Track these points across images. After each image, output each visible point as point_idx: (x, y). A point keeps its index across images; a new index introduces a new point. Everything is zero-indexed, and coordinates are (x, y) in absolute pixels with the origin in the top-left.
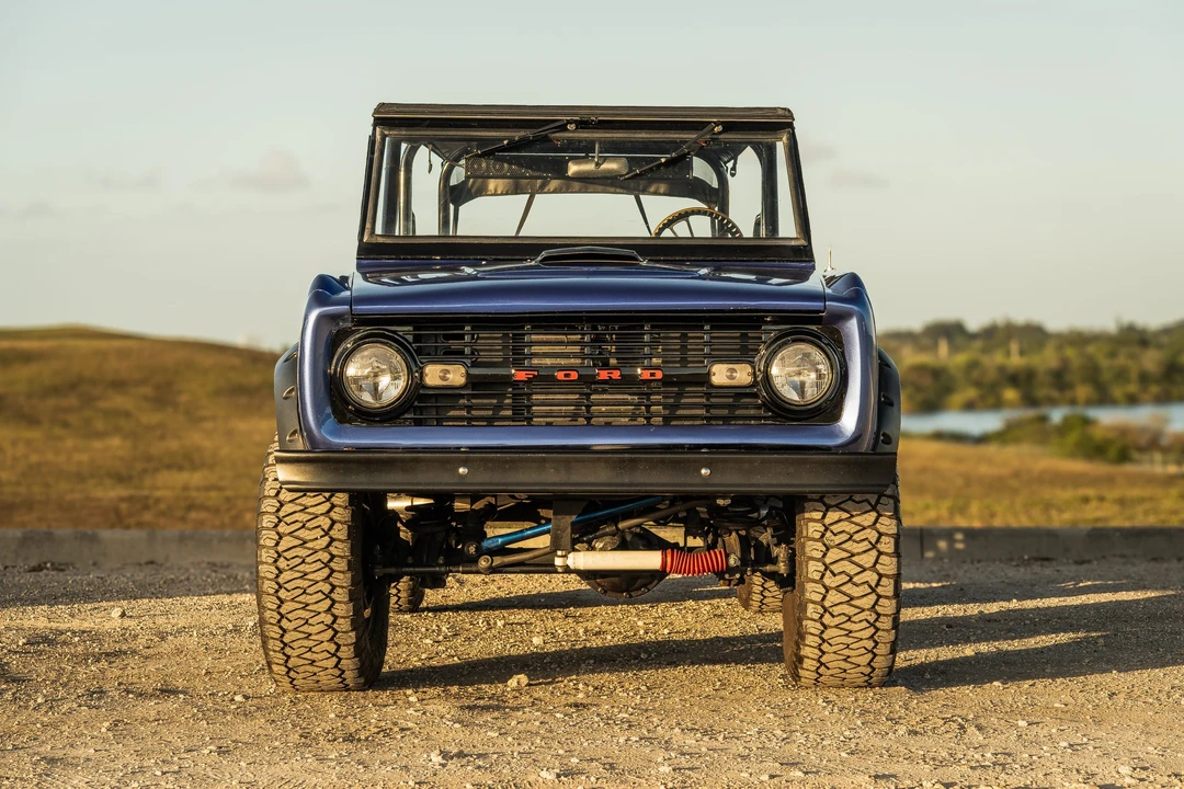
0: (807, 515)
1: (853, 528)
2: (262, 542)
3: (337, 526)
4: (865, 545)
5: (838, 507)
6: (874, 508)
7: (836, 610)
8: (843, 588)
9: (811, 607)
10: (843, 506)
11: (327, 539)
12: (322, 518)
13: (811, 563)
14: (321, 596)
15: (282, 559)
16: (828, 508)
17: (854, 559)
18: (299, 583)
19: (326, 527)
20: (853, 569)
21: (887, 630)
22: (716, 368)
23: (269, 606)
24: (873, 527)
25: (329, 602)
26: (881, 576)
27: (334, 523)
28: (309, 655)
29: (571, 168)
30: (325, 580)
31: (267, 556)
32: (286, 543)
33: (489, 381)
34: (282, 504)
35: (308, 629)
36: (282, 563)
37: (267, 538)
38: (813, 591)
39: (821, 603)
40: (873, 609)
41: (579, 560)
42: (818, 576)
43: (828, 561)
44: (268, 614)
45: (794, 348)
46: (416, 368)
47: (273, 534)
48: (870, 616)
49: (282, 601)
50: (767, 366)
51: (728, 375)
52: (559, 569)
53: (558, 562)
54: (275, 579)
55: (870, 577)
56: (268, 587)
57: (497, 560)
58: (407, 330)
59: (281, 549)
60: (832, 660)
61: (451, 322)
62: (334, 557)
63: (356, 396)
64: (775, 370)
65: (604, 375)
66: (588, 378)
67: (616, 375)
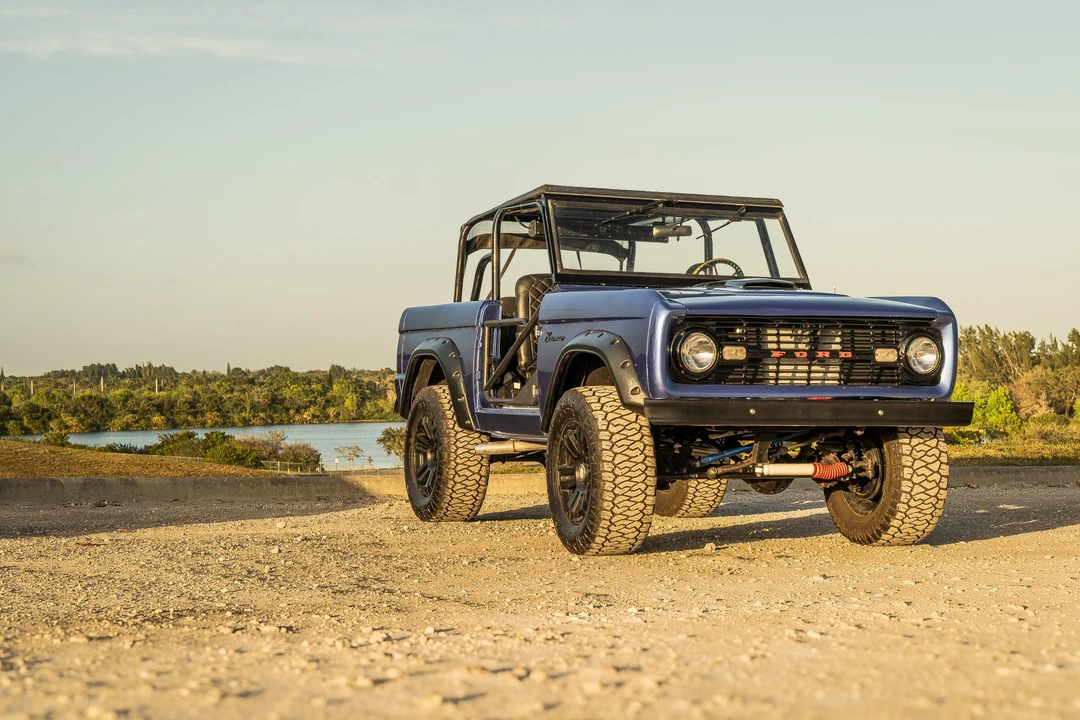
0: (900, 441)
1: (927, 448)
2: (603, 458)
3: (647, 448)
4: (933, 458)
5: (916, 435)
6: (935, 437)
7: (917, 497)
8: (922, 484)
9: (904, 494)
10: (919, 435)
11: (643, 456)
12: (638, 443)
13: (906, 469)
14: (639, 492)
16: (911, 436)
17: (928, 466)
18: (628, 484)
19: (642, 449)
20: (928, 472)
21: (940, 509)
22: (878, 352)
23: (608, 498)
24: (936, 447)
25: (644, 495)
26: (942, 476)
27: (645, 446)
28: (623, 531)
29: (655, 231)
30: (643, 482)
31: (607, 467)
32: (619, 459)
33: (758, 357)
34: (612, 434)
35: (628, 513)
36: (617, 471)
37: (607, 456)
38: (905, 486)
39: (909, 493)
40: (936, 496)
41: (771, 469)
42: (909, 477)
43: (915, 468)
44: (605, 504)
45: (920, 339)
46: (720, 348)
47: (610, 453)
48: (933, 500)
49: (616, 495)
50: (906, 350)
51: (884, 355)
52: (758, 475)
53: (758, 470)
54: (613, 482)
55: (936, 477)
56: (608, 486)
57: (720, 470)
58: (713, 325)
59: (616, 462)
60: (906, 528)
61: (736, 321)
62: (647, 467)
63: (687, 365)
64: (911, 354)
65: (820, 354)
66: (811, 357)
67: (827, 354)
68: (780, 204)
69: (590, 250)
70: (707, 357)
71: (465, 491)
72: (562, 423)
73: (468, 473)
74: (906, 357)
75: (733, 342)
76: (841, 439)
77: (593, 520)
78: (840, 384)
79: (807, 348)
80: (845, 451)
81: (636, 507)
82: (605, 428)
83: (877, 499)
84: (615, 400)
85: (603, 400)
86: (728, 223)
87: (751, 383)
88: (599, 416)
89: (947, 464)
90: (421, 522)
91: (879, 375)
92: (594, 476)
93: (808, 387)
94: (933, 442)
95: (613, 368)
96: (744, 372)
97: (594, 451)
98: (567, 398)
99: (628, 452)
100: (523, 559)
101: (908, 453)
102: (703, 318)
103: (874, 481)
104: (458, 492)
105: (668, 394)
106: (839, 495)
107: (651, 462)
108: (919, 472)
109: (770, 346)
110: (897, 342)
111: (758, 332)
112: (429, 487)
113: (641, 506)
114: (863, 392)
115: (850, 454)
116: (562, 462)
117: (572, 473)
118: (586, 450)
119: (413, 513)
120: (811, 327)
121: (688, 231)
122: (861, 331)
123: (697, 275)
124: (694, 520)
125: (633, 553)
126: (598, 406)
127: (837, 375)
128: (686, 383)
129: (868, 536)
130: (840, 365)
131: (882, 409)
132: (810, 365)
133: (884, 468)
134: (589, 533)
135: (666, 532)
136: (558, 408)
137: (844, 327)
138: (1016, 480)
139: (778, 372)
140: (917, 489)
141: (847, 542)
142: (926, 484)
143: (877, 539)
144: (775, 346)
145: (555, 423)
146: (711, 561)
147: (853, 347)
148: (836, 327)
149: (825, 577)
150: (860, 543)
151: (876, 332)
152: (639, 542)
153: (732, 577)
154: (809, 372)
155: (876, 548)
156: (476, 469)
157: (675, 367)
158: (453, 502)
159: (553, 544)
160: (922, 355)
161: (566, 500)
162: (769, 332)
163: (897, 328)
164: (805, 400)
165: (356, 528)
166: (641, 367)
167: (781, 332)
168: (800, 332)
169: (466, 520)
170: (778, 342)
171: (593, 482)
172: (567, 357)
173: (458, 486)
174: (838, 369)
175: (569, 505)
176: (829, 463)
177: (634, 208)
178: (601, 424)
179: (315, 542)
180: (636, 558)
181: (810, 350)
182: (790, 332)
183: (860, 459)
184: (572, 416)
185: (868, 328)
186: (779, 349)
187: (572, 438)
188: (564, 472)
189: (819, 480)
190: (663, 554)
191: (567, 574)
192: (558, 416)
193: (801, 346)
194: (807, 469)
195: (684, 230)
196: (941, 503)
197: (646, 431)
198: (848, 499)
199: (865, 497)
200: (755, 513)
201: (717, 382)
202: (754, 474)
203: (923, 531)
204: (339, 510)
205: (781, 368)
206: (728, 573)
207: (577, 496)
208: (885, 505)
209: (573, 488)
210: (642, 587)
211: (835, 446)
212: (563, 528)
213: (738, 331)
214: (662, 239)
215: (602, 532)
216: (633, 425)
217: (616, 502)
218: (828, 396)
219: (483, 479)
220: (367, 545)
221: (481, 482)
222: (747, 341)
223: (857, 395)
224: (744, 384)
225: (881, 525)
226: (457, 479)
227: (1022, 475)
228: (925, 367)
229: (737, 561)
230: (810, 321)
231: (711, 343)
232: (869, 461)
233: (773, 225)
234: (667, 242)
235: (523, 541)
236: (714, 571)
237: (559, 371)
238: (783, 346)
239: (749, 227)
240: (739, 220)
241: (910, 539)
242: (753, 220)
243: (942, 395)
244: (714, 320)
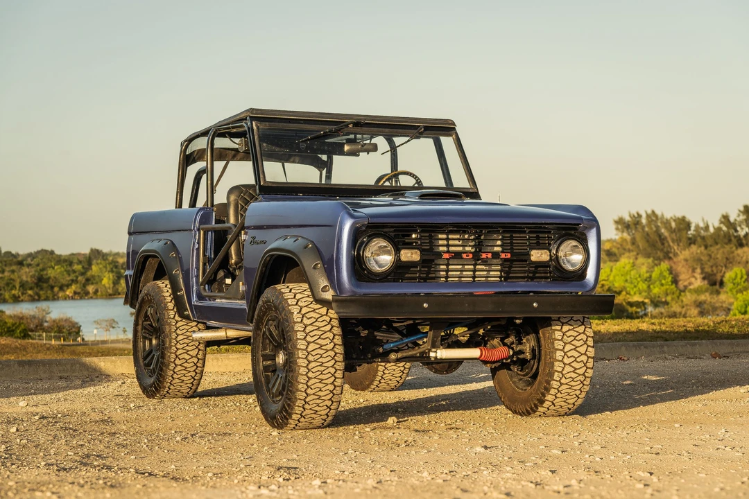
0: (553, 328)
1: (576, 334)
2: (298, 347)
3: (337, 337)
4: (581, 342)
5: (567, 323)
6: (583, 324)
7: (568, 376)
8: (572, 364)
9: (556, 374)
10: (569, 323)
11: (332, 344)
12: (328, 333)
13: (558, 352)
14: (330, 375)
15: (310, 356)
16: (563, 324)
17: (577, 349)
18: (320, 368)
19: (331, 338)
20: (576, 354)
21: (587, 385)
22: (533, 252)
23: (302, 381)
24: (584, 333)
25: (333, 378)
26: (588, 357)
27: (334, 335)
28: (316, 409)
29: (346, 148)
30: (332, 366)
31: (301, 354)
32: (311, 347)
33: (430, 259)
34: (306, 326)
35: (320, 393)
36: (310, 358)
37: (301, 345)
38: (558, 366)
39: (561, 372)
40: (584, 374)
41: (443, 353)
42: (560, 358)
43: (566, 350)
44: (300, 386)
45: (569, 242)
46: (397, 251)
47: (304, 342)
48: (582, 378)
49: (309, 378)
50: (557, 251)
51: (538, 256)
52: (433, 359)
53: (432, 355)
54: (307, 367)
55: (584, 358)
56: (303, 371)
57: (400, 355)
58: (391, 232)
59: (309, 350)
60: (559, 402)
61: (410, 228)
62: (336, 354)
63: (369, 266)
64: (561, 254)
65: (484, 256)
66: (476, 257)
67: (490, 256)
68: (453, 124)
69: (294, 162)
70: (387, 259)
71: (184, 372)
72: (264, 315)
73: (187, 357)
74: (557, 257)
75: (409, 246)
76: (504, 328)
77: (289, 399)
78: (501, 281)
79: (473, 250)
80: (508, 336)
81: (327, 388)
82: (299, 320)
83: (535, 376)
84: (308, 296)
85: (298, 296)
86: (409, 141)
87: (425, 281)
88: (295, 310)
89: (593, 347)
90: (147, 399)
91: (534, 273)
92: (290, 362)
93: (474, 283)
94: (581, 329)
95: (306, 268)
96: (418, 271)
97: (291, 340)
98: (268, 294)
99: (320, 341)
100: (230, 434)
101: (560, 338)
102: (383, 226)
103: (532, 362)
104: (179, 372)
105: (353, 291)
106: (503, 374)
107: (340, 349)
108: (569, 354)
109: (441, 249)
110: (550, 244)
111: (431, 237)
112: (153, 369)
113: (331, 387)
114: (521, 287)
115: (512, 339)
116: (265, 349)
117: (273, 358)
118: (284, 339)
119: (141, 392)
120: (476, 232)
121: (375, 148)
122: (518, 235)
123: (382, 185)
124: (384, 393)
125: (325, 427)
126: (294, 302)
127: (499, 273)
128: (369, 282)
129: (527, 408)
130: (500, 265)
131: (537, 302)
132: (475, 265)
133: (540, 351)
134: (286, 411)
135: (357, 406)
136: (260, 303)
137: (504, 232)
138: (660, 353)
139: (447, 271)
140: (568, 369)
141: (510, 414)
142: (575, 365)
143: (535, 412)
144: (445, 249)
145: (258, 316)
146: (391, 434)
147: (512, 249)
148: (497, 232)
149: (486, 448)
150: (521, 415)
151: (531, 235)
152: (330, 418)
153: (407, 448)
154: (474, 271)
155: (534, 419)
156: (194, 353)
157: (359, 266)
158: (174, 382)
159: (258, 419)
160: (571, 255)
161: (268, 382)
162: (440, 236)
163: (550, 232)
164: (471, 294)
165: (89, 405)
166: (330, 268)
167: (450, 236)
168: (466, 236)
169: (186, 397)
170: (448, 246)
171: (290, 367)
172: (268, 259)
173: (179, 368)
174: (499, 268)
175: (270, 386)
176: (494, 347)
177: (328, 128)
178: (296, 317)
179: (51, 420)
180: (328, 431)
181: (476, 252)
182: (458, 236)
183: (521, 344)
184: (272, 310)
185: (525, 232)
186: (448, 252)
187: (272, 328)
188: (266, 358)
189: (485, 362)
190: (352, 427)
191: (266, 448)
192: (261, 309)
193: (468, 249)
194: (474, 353)
195: (371, 147)
196: (588, 380)
197: (335, 323)
198: (511, 377)
199: (524, 375)
200: (437, 386)
201: (395, 280)
202: (429, 357)
203: (574, 404)
204: (77, 388)
205: (450, 267)
206: (404, 445)
207: (277, 379)
208: (540, 383)
209: (274, 371)
210: (328, 459)
211: (499, 332)
212: (265, 406)
213: (414, 236)
214: (354, 153)
215: (298, 410)
216: (324, 318)
217: (309, 384)
218: (491, 291)
219: (200, 361)
220: (96, 422)
221: (198, 364)
222: (421, 245)
223: (515, 290)
224: (419, 282)
225: (538, 400)
226: (178, 362)
227: (666, 348)
228: (573, 265)
229: (414, 434)
230: (475, 227)
231: (390, 247)
232: (528, 345)
233: (447, 142)
234: (358, 156)
235: (232, 417)
236: (393, 443)
237: (262, 270)
238: (452, 249)
239: (427, 143)
240: (418, 138)
241: (562, 411)
242: (430, 137)
243: (588, 289)
244: (392, 227)
